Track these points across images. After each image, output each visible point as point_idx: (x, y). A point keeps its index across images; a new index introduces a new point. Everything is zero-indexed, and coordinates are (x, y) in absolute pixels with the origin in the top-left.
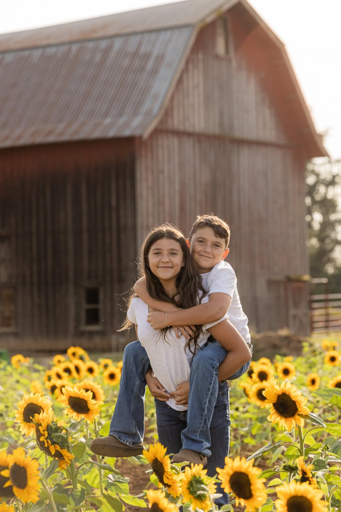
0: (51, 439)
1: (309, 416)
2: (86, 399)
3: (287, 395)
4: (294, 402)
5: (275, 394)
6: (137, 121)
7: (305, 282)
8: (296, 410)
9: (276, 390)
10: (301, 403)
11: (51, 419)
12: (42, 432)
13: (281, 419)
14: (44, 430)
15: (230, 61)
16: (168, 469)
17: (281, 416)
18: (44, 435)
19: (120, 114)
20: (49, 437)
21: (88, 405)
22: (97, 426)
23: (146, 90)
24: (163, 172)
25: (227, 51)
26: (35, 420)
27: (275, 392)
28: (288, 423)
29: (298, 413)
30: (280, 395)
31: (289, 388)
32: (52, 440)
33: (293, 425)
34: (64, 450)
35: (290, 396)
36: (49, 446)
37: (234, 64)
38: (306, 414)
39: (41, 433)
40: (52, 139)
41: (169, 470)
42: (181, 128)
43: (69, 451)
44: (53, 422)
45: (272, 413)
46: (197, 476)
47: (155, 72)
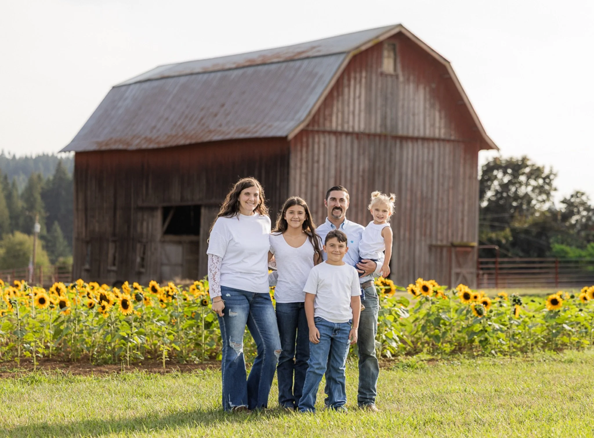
7: (472, 247)
15: (397, 77)
24: (318, 162)
25: (395, 69)
37: (401, 79)
40: (242, 136)
42: (340, 129)
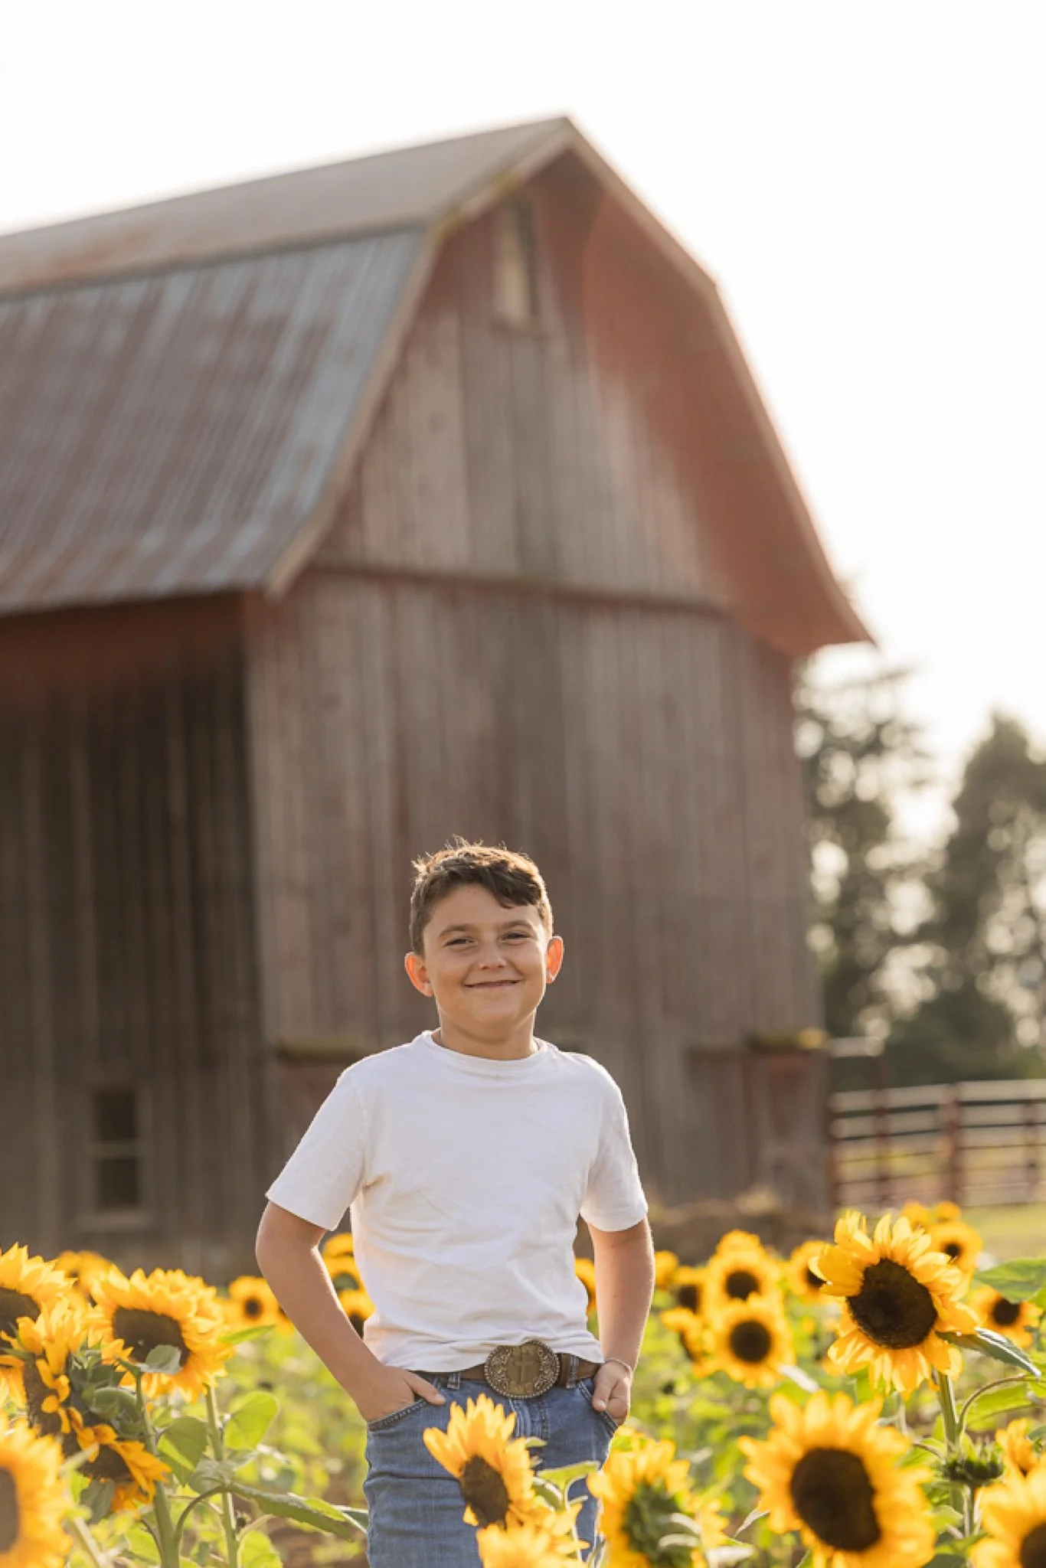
0: (83, 1407)
1: (979, 1339)
2: (177, 1316)
3: (896, 1265)
4: (924, 1292)
5: (857, 1262)
6: (248, 538)
7: (807, 1053)
8: (932, 1316)
9: (859, 1247)
10: (948, 1291)
11: (78, 1335)
12: (47, 1380)
13: (876, 1355)
14: (55, 1371)
15: (542, 340)
16: (522, 1491)
17: (876, 1343)
18: (55, 1392)
19: (193, 518)
20: (76, 1398)
21: (184, 1335)
22: (217, 1414)
23: (274, 439)
24: (335, 702)
25: (534, 307)
26: (20, 1342)
27: (855, 1255)
28: (903, 1367)
29: (937, 1327)
30: (873, 1266)
31: (906, 1241)
32: (87, 1408)
33: (922, 1373)
34: (128, 1444)
35: (907, 1268)
36: (78, 1431)
37: (558, 350)
38: (968, 1332)
39: (44, 1386)
41: (528, 1494)
42: (393, 558)
43: (147, 1449)
44: (84, 1347)
45: (842, 1334)
46: (656, 1484)
47: (300, 379)
